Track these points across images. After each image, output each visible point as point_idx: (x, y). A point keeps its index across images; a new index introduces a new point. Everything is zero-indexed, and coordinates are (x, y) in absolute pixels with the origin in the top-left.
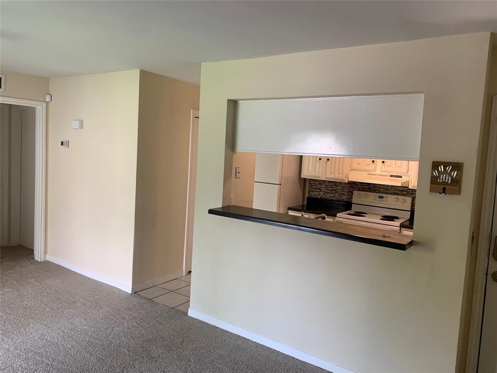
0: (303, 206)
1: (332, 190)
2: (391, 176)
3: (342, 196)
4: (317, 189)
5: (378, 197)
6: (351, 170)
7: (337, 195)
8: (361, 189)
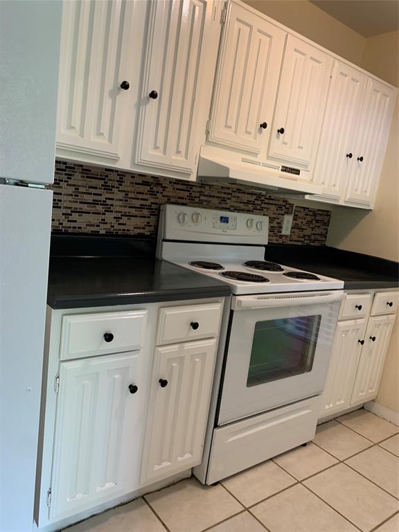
3: (125, 220)
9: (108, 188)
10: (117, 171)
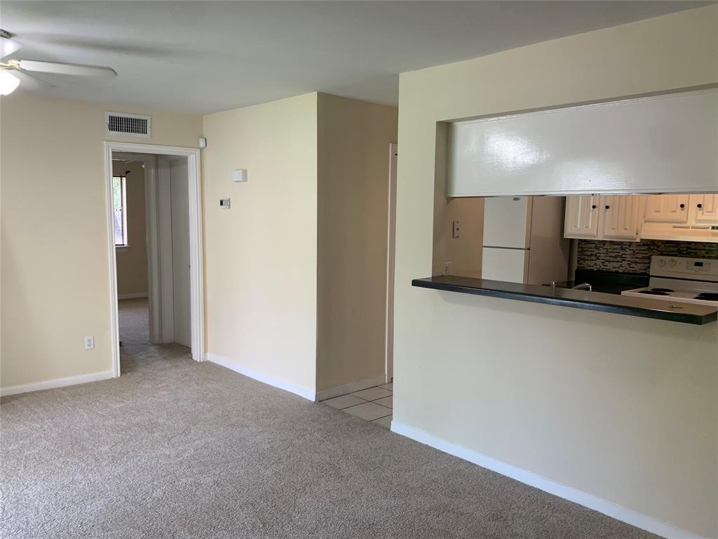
1: (617, 256)
2: (713, 228)
3: (633, 265)
4: (591, 255)
5: (693, 265)
6: (645, 222)
7: (624, 264)
8: (665, 253)
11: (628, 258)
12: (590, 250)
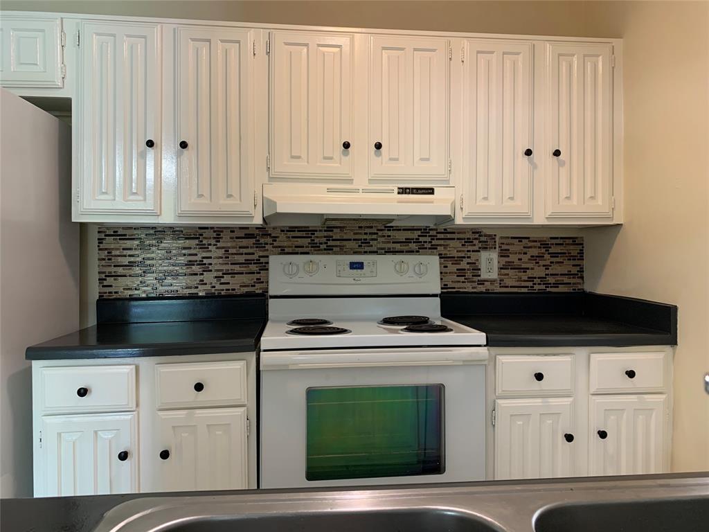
0: (83, 333)
2: (403, 191)
3: (227, 278)
4: (131, 265)
5: (348, 267)
6: (271, 179)
7: (209, 277)
9: (203, 247)
10: (212, 228)
11: (216, 264)
12: (129, 252)
